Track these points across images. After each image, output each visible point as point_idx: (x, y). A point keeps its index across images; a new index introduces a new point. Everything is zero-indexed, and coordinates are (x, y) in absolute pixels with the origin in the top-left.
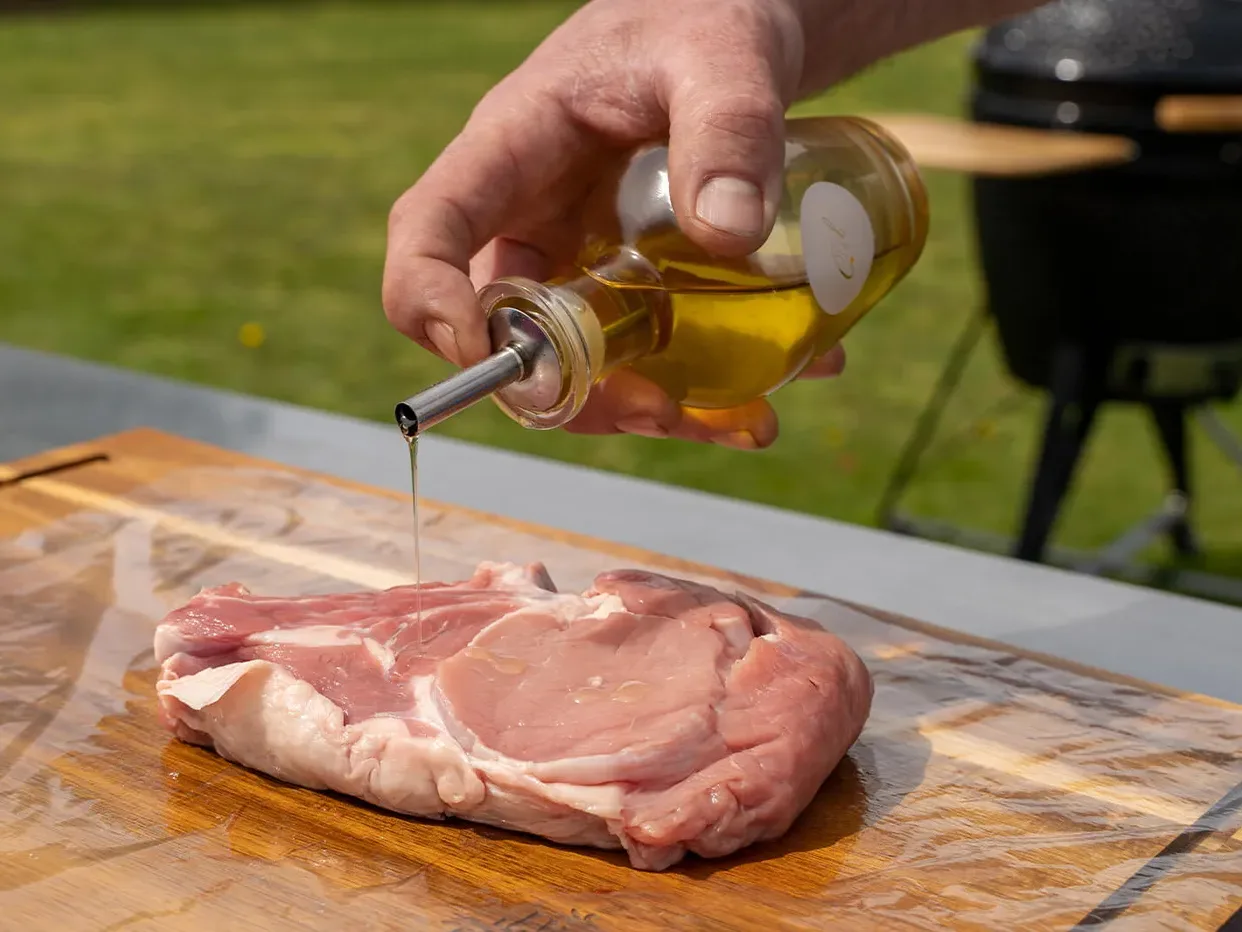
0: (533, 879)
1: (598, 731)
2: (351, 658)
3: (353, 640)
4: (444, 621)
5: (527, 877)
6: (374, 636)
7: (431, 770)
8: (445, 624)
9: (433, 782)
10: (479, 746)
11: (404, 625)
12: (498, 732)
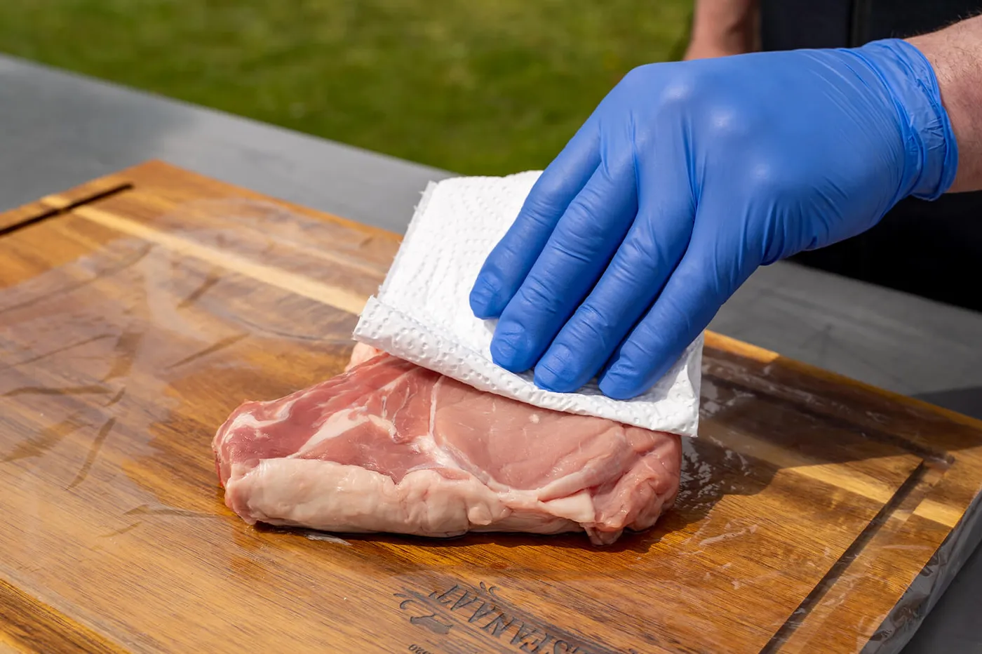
0: (452, 557)
1: (562, 457)
2: (366, 433)
3: (361, 420)
4: (406, 388)
5: (448, 556)
6: (369, 411)
7: (465, 502)
8: (408, 390)
9: (466, 510)
10: (492, 482)
11: (384, 398)
12: (499, 470)
